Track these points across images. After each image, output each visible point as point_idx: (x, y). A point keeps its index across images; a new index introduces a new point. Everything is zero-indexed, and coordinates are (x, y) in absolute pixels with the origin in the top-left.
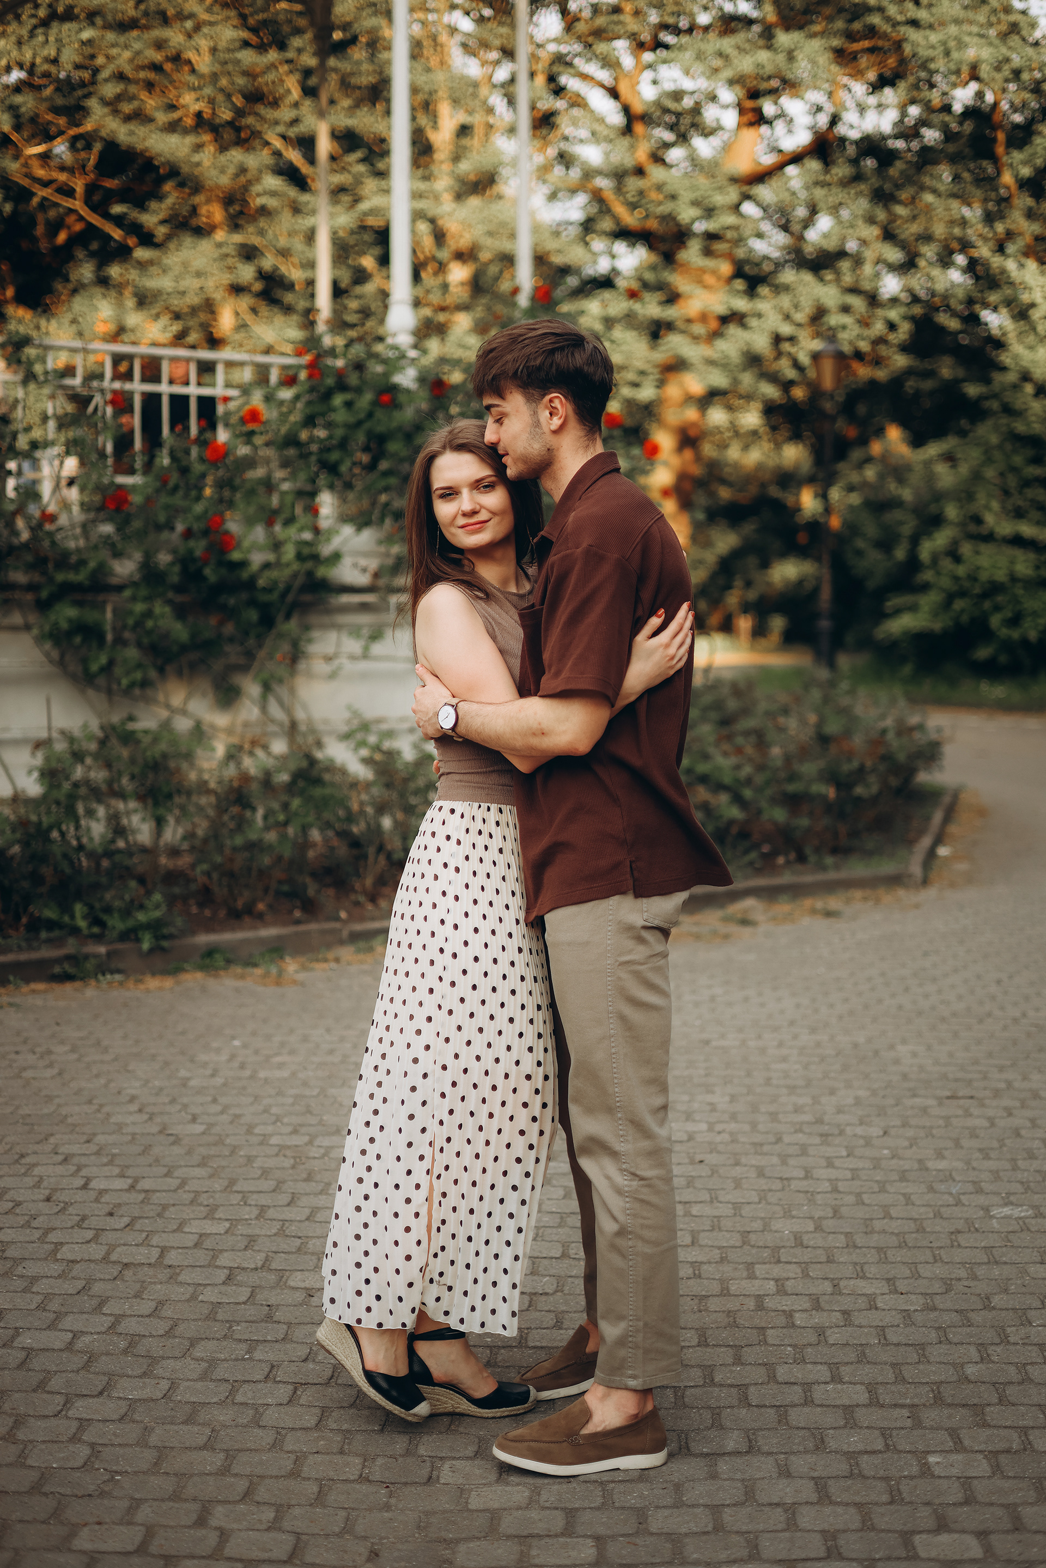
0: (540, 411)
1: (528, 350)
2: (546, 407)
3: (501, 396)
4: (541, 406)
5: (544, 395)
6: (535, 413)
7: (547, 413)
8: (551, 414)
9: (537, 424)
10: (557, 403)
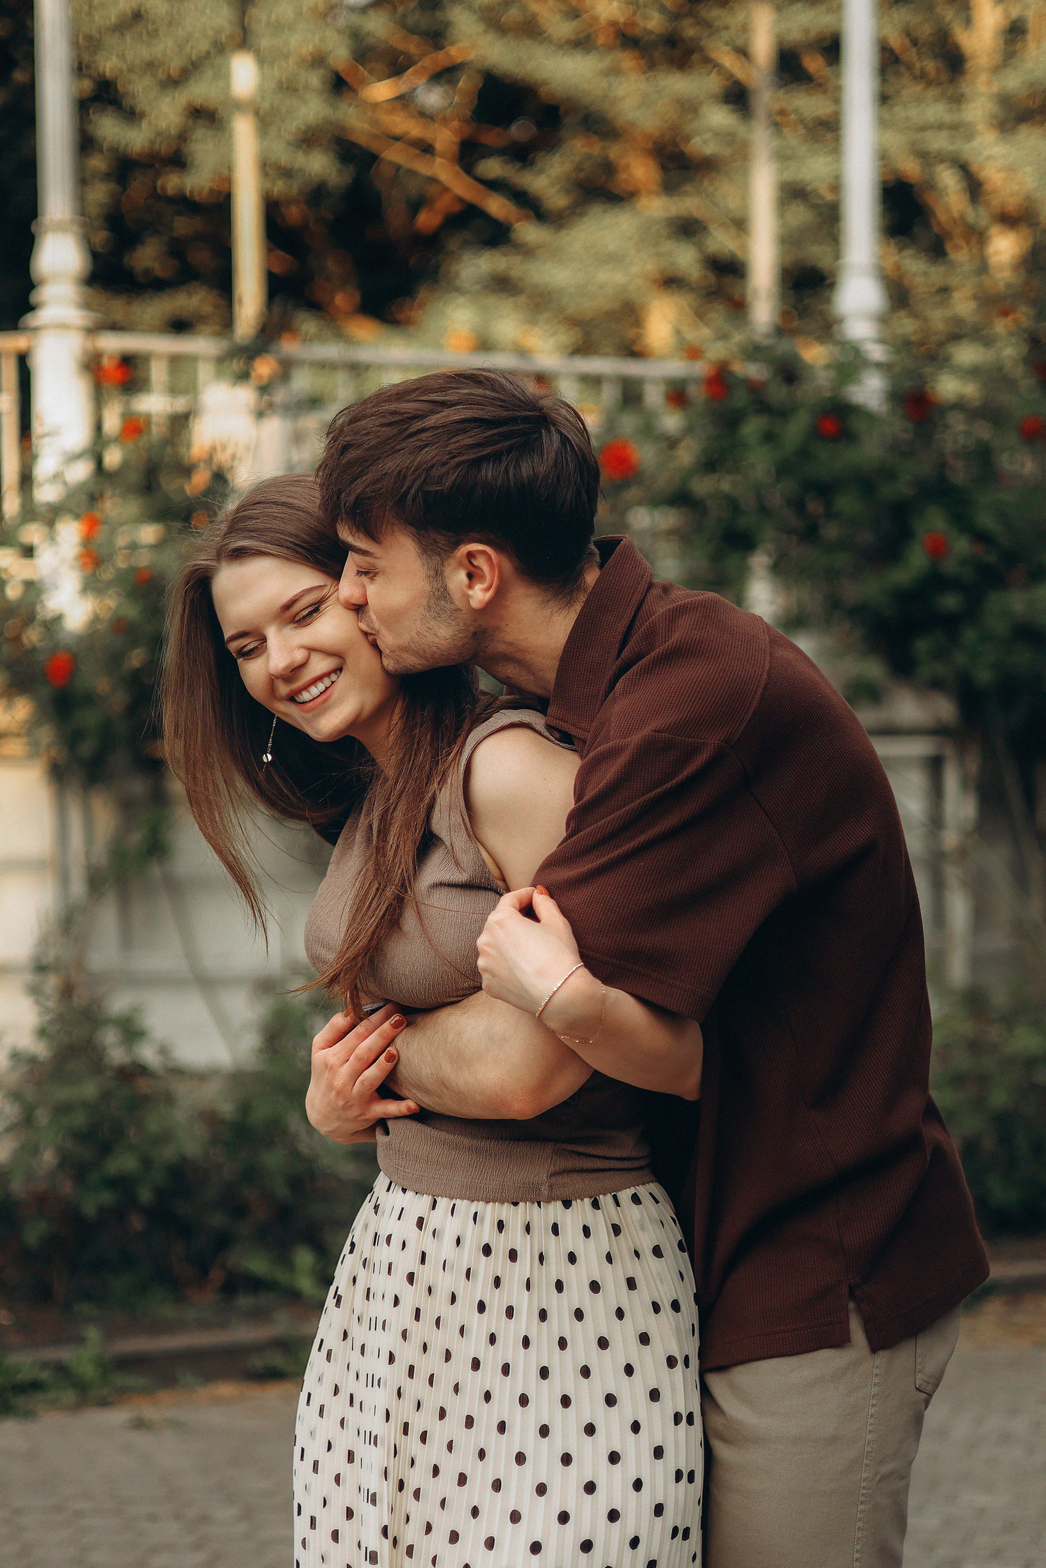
0: (447, 571)
1: (429, 454)
2: (461, 565)
3: (373, 534)
4: (452, 563)
5: (456, 545)
6: (438, 574)
7: (462, 576)
8: (470, 576)
9: (442, 594)
10: (481, 562)
